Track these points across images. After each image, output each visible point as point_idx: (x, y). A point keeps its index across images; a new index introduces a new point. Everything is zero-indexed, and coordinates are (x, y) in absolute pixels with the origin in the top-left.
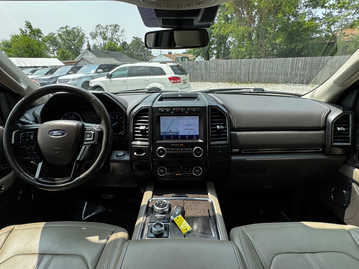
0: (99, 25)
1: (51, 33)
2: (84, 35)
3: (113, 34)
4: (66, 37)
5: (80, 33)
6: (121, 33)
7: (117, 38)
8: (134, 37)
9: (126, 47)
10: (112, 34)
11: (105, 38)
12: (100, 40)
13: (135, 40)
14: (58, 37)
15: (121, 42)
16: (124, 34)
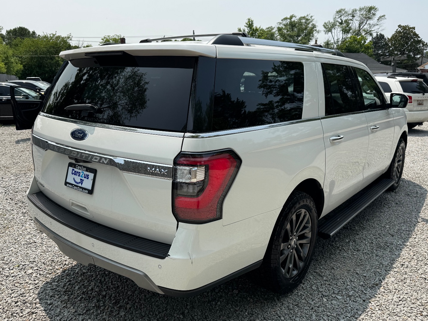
0: (341, 9)
1: (269, 28)
2: (314, 26)
3: (362, 23)
4: (287, 31)
5: (310, 25)
6: (378, 20)
7: (369, 29)
8: (400, 26)
9: (381, 44)
10: (360, 24)
11: (346, 31)
12: (338, 33)
13: (401, 31)
14: (277, 32)
15: (375, 35)
16: (383, 21)
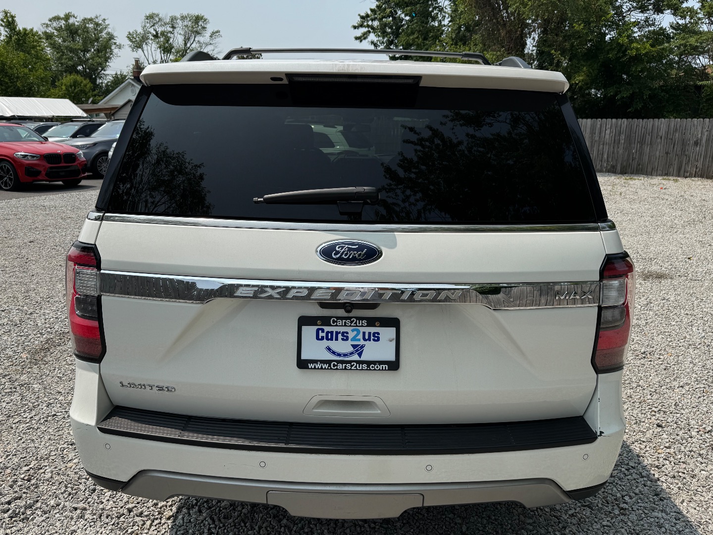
0: (154, 14)
2: (111, 37)
3: (189, 39)
5: (103, 34)
6: (211, 36)
10: (186, 40)
11: (165, 49)
12: (153, 52)
14: (44, 40)
